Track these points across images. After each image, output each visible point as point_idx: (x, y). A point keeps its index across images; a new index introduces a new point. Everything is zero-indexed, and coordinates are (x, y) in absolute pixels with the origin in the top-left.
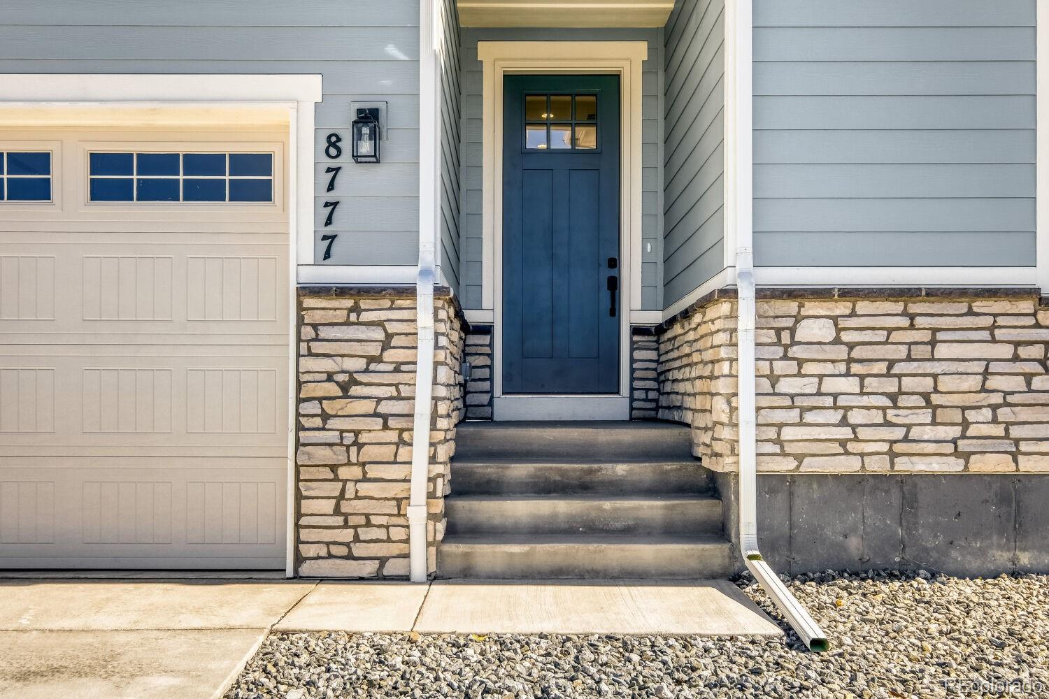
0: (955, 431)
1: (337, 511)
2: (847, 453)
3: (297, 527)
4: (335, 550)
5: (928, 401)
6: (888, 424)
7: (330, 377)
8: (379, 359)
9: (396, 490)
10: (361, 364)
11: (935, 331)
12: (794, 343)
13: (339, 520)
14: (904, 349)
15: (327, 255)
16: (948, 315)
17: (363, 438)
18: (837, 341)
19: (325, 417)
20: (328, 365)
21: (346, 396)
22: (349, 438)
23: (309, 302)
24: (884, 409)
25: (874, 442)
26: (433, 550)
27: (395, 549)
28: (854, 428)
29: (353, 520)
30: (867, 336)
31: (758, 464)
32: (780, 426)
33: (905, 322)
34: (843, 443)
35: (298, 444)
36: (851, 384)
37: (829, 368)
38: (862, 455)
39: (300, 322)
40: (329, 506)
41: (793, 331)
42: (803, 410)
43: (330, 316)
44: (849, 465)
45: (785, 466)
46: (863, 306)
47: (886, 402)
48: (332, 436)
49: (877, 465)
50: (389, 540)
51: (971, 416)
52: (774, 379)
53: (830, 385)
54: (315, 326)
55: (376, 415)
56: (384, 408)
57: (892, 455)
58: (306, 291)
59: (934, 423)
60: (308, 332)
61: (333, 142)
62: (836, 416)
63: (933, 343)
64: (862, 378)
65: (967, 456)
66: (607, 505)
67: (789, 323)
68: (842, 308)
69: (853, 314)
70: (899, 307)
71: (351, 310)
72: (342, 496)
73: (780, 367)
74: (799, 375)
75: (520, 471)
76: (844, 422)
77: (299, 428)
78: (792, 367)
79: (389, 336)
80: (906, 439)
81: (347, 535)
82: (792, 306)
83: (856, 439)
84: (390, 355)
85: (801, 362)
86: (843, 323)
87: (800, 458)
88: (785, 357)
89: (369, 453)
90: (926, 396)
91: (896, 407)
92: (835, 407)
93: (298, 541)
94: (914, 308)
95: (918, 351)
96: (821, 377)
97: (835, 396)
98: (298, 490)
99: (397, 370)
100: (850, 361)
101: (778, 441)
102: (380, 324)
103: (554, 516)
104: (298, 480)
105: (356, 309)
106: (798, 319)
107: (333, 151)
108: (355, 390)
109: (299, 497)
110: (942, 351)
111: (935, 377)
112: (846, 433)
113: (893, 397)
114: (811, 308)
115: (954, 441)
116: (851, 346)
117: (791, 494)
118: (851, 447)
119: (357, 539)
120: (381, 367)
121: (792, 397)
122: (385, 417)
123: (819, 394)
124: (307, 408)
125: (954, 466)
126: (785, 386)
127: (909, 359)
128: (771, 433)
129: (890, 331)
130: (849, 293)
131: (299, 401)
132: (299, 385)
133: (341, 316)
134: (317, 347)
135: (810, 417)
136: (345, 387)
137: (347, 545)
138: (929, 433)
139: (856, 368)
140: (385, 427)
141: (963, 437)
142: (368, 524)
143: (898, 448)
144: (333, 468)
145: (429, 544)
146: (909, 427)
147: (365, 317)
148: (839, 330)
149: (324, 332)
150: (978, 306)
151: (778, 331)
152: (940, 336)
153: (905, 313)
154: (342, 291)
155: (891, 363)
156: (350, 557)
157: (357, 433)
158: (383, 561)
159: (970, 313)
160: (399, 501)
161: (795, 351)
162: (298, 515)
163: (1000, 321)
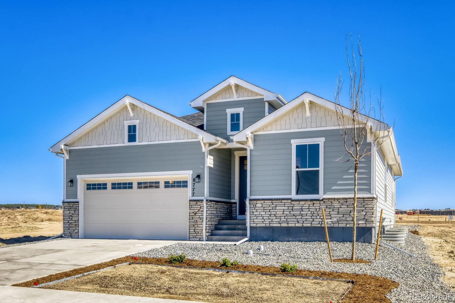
0: (279, 220)
1: (194, 231)
2: (263, 223)
3: (189, 233)
4: (194, 237)
5: (275, 216)
6: (269, 219)
7: (193, 213)
8: (199, 210)
9: (201, 228)
10: (197, 211)
11: (276, 205)
13: (195, 233)
14: (272, 208)
15: (193, 195)
16: (278, 203)
17: (198, 221)
18: (262, 207)
19: (193, 218)
20: (193, 211)
21: (195, 215)
22: (196, 221)
24: (269, 217)
25: (267, 222)
26: (207, 237)
27: (202, 237)
28: (264, 219)
30: (266, 206)
31: (250, 225)
33: (271, 204)
34: (263, 222)
35: (189, 222)
36: (264, 213)
38: (265, 224)
40: (193, 231)
41: (256, 205)
42: (257, 217)
43: (193, 204)
45: (254, 225)
46: (266, 202)
48: (193, 221)
49: (268, 225)
50: (201, 235)
51: (281, 218)
52: (253, 212)
54: (191, 206)
55: (199, 218)
56: (200, 217)
58: (190, 201)
59: (276, 219)
62: (262, 218)
63: (276, 207)
64: (266, 212)
65: (280, 224)
69: (264, 203)
70: (271, 202)
71: (196, 203)
72: (195, 229)
74: (257, 212)
76: (263, 219)
77: (189, 220)
79: (201, 207)
80: (272, 221)
82: (255, 202)
83: (264, 221)
84: (201, 209)
85: (257, 210)
86: (263, 204)
87: (257, 224)
89: (198, 223)
90: (275, 215)
91: (271, 216)
94: (273, 202)
95: (274, 208)
96: (260, 212)
97: (262, 215)
99: (202, 211)
100: (264, 210)
101: (253, 221)
102: (200, 205)
104: (189, 227)
107: (194, 181)
108: (196, 214)
109: (189, 229)
110: (277, 208)
111: (276, 212)
114: (258, 202)
115: (279, 222)
116: (264, 207)
117: (256, 229)
120: (200, 211)
121: (256, 215)
123: (260, 214)
126: (255, 213)
127: (272, 209)
128: (253, 220)
129: (270, 205)
130: (263, 200)
131: (189, 216)
132: (189, 214)
134: (192, 208)
135: (258, 218)
136: (195, 214)
137: (196, 236)
138: (275, 220)
139: (265, 211)
140: (200, 220)
141: (280, 221)
142: (198, 233)
143: (270, 222)
144: (194, 225)
146: (272, 219)
147: (198, 204)
148: (262, 205)
150: (283, 201)
151: (254, 205)
152: (277, 206)
153: (272, 202)
154: (195, 201)
155: (270, 210)
156: (196, 238)
157: (197, 220)
158: (200, 238)
159: (281, 202)
160: (202, 230)
161: (256, 208)
163: (286, 203)
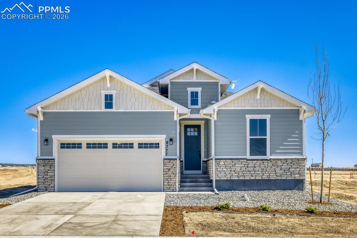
3: (163, 186)
4: (168, 188)
5: (235, 171)
6: (230, 174)
7: (167, 169)
9: (175, 181)
10: (171, 167)
11: (235, 163)
12: (219, 165)
13: (168, 185)
15: (166, 155)
16: (237, 161)
19: (166, 173)
20: (167, 167)
21: (169, 171)
22: (169, 176)
23: (164, 160)
25: (229, 176)
26: (179, 188)
27: (175, 188)
29: (170, 185)
30: (228, 164)
31: (215, 178)
32: (218, 174)
33: (232, 162)
35: (163, 176)
36: (226, 169)
37: (223, 167)
38: (227, 177)
39: (164, 163)
41: (219, 163)
42: (220, 172)
43: (167, 162)
44: (226, 178)
45: (218, 179)
47: (230, 171)
48: (167, 175)
49: (229, 178)
51: (239, 173)
52: (217, 169)
53: (223, 169)
57: (231, 177)
59: (235, 174)
60: (164, 164)
61: (167, 142)
63: (235, 165)
65: (239, 177)
66: (199, 183)
67: (219, 162)
68: (225, 161)
69: (226, 161)
70: (231, 161)
71: (169, 161)
72: (168, 182)
73: (218, 167)
75: (188, 180)
78: (219, 167)
79: (174, 164)
80: (232, 175)
81: (169, 187)
87: (220, 178)
88: (218, 166)
89: (172, 177)
91: (231, 172)
92: (224, 172)
93: (163, 187)
94: (233, 161)
95: (233, 165)
96: (223, 168)
98: (163, 181)
99: (175, 168)
100: (226, 167)
101: (218, 176)
103: (193, 185)
104: (163, 180)
105: (170, 161)
106: (220, 162)
107: (167, 143)
111: (235, 168)
112: (225, 175)
113: (231, 171)
114: (221, 161)
115: (237, 176)
116: (226, 165)
117: (219, 182)
118: (226, 176)
119: (170, 187)
120: (173, 168)
122: (173, 173)
123: (222, 170)
124: (164, 172)
125: (238, 178)
126: (218, 169)
129: (230, 163)
130: (225, 159)
132: (163, 170)
133: (168, 162)
141: (239, 175)
143: (231, 176)
144: (167, 179)
145: (178, 188)
147: (171, 162)
148: (224, 163)
149: (166, 164)
150: (240, 160)
151: (218, 163)
153: (232, 161)
154: (168, 159)
155: (230, 167)
156: (169, 189)
158: (173, 189)
159: (239, 161)
160: (175, 183)
162: (164, 184)
163: (243, 162)
